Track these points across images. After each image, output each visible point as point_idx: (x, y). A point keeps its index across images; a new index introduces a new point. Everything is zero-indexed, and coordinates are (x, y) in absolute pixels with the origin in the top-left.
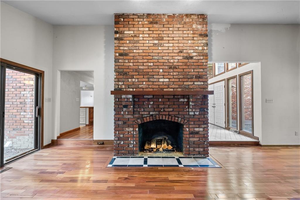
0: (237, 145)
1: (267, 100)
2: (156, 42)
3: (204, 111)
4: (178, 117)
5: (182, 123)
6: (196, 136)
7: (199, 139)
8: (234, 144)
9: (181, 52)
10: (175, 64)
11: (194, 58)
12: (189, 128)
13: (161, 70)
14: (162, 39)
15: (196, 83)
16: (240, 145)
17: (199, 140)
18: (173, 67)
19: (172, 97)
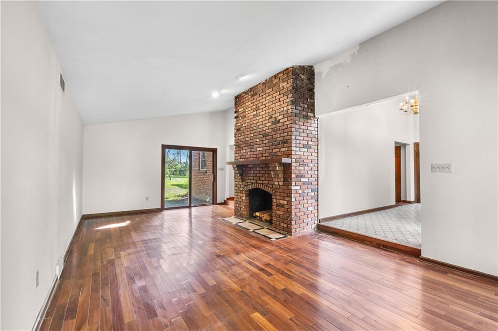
0: (375, 244)
1: (433, 167)
2: (255, 113)
3: (288, 181)
4: (269, 187)
5: (271, 193)
6: (282, 209)
7: (283, 213)
8: (371, 242)
9: (271, 118)
10: (267, 131)
11: (281, 121)
12: (276, 199)
13: (258, 140)
14: (257, 109)
15: (282, 150)
16: (382, 247)
17: (284, 215)
18: (265, 135)
19: (264, 166)
